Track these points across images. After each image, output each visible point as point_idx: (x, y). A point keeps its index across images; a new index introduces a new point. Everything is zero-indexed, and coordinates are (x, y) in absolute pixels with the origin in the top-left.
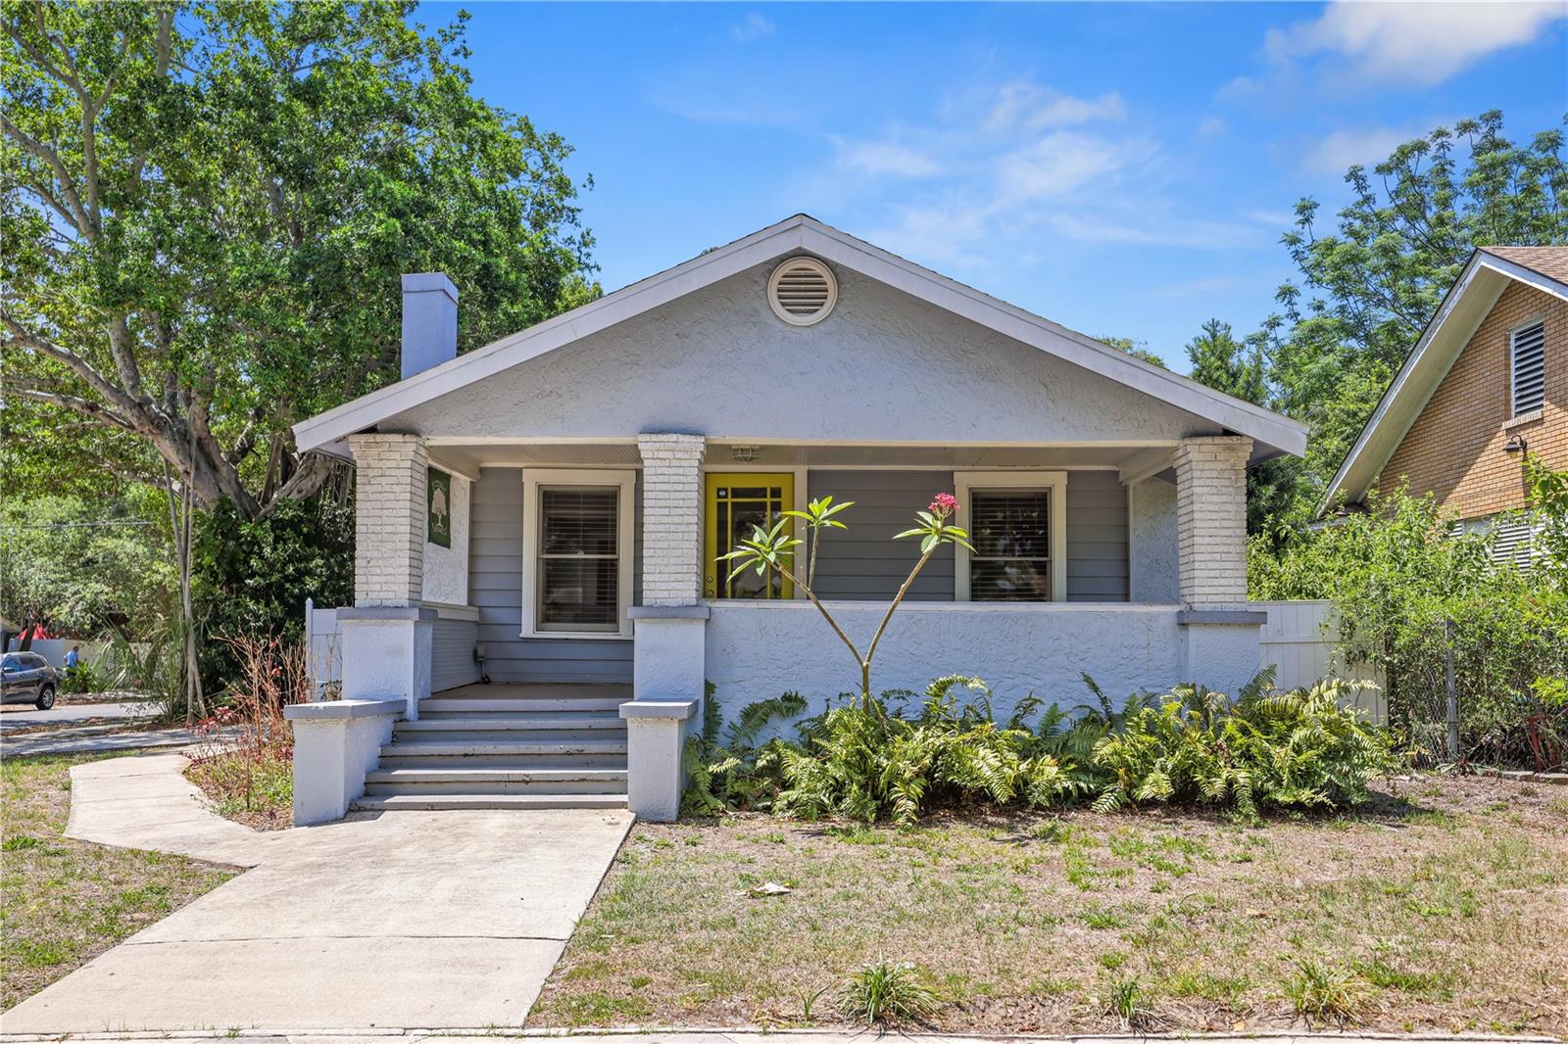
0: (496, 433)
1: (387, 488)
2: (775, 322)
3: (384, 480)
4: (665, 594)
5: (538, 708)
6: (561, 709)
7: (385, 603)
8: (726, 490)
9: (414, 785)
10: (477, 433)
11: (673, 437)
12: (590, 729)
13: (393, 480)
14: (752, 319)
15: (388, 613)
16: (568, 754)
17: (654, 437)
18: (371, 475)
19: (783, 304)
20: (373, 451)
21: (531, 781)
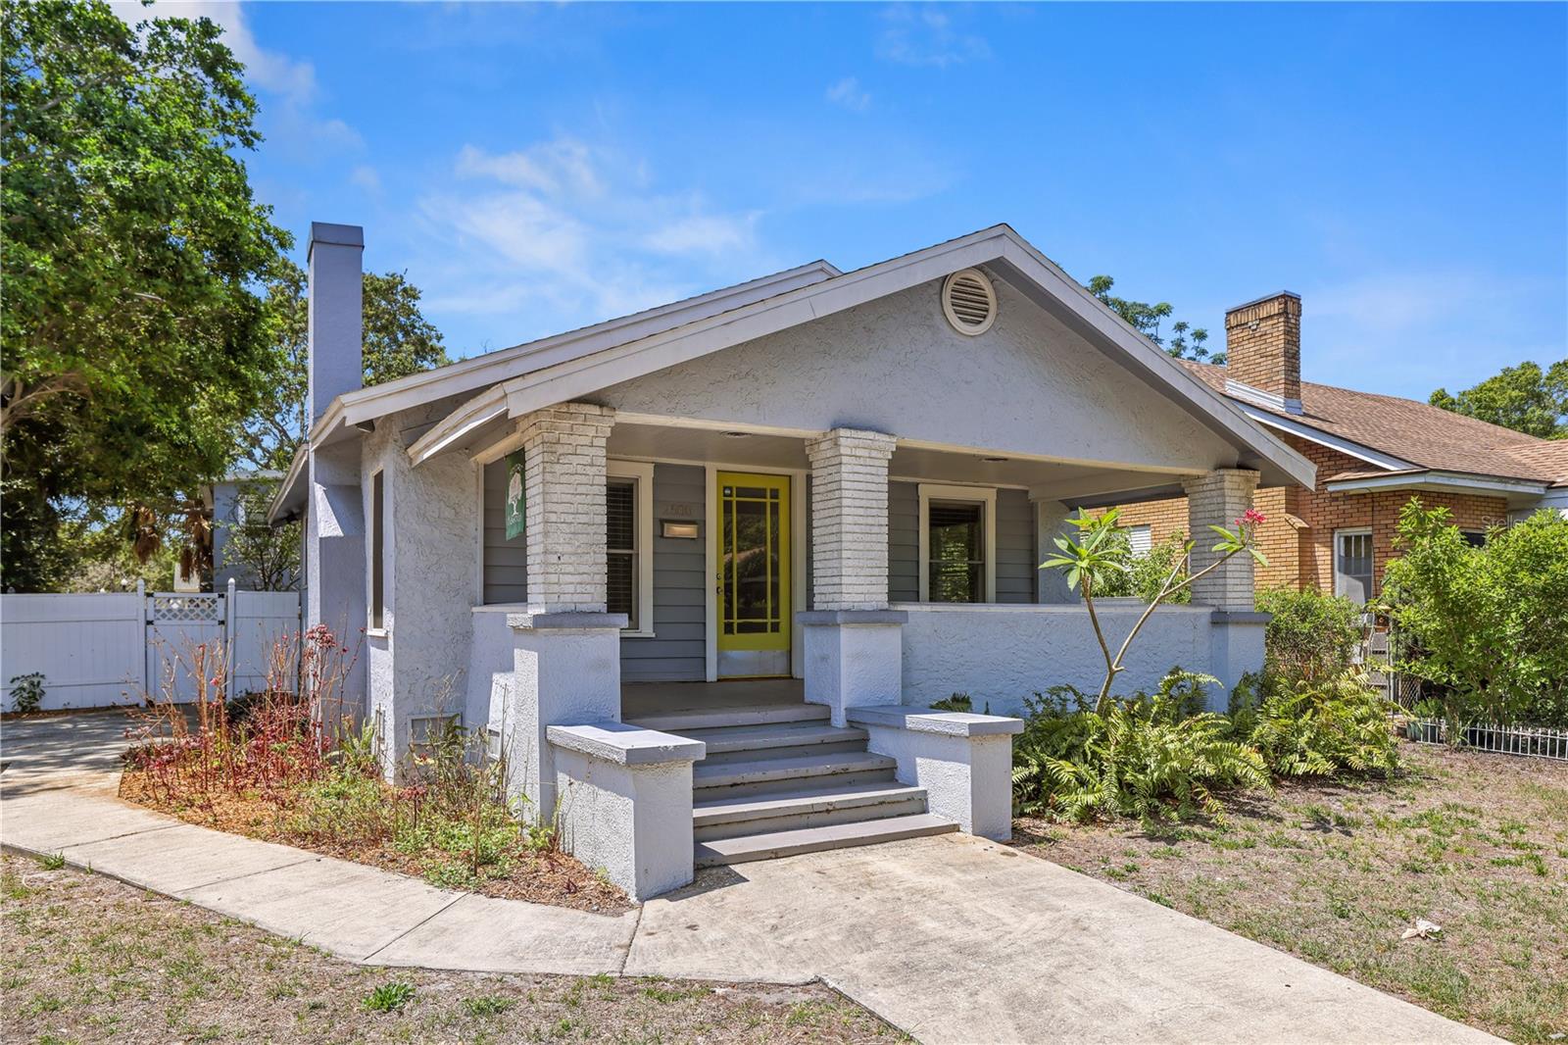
0: (691, 414)
1: (580, 469)
2: (945, 327)
3: (575, 460)
4: (861, 598)
5: (740, 722)
6: (762, 721)
7: (580, 607)
8: (731, 488)
9: (714, 828)
10: (670, 412)
11: (871, 435)
12: (822, 743)
13: (587, 460)
14: (928, 322)
15: (586, 620)
16: (834, 774)
17: (853, 433)
18: (560, 451)
19: (956, 312)
20: (566, 424)
21: (835, 809)
